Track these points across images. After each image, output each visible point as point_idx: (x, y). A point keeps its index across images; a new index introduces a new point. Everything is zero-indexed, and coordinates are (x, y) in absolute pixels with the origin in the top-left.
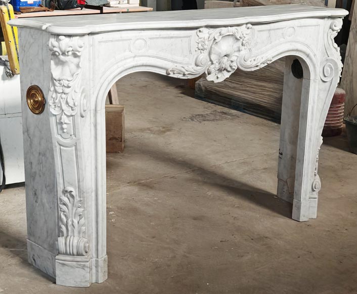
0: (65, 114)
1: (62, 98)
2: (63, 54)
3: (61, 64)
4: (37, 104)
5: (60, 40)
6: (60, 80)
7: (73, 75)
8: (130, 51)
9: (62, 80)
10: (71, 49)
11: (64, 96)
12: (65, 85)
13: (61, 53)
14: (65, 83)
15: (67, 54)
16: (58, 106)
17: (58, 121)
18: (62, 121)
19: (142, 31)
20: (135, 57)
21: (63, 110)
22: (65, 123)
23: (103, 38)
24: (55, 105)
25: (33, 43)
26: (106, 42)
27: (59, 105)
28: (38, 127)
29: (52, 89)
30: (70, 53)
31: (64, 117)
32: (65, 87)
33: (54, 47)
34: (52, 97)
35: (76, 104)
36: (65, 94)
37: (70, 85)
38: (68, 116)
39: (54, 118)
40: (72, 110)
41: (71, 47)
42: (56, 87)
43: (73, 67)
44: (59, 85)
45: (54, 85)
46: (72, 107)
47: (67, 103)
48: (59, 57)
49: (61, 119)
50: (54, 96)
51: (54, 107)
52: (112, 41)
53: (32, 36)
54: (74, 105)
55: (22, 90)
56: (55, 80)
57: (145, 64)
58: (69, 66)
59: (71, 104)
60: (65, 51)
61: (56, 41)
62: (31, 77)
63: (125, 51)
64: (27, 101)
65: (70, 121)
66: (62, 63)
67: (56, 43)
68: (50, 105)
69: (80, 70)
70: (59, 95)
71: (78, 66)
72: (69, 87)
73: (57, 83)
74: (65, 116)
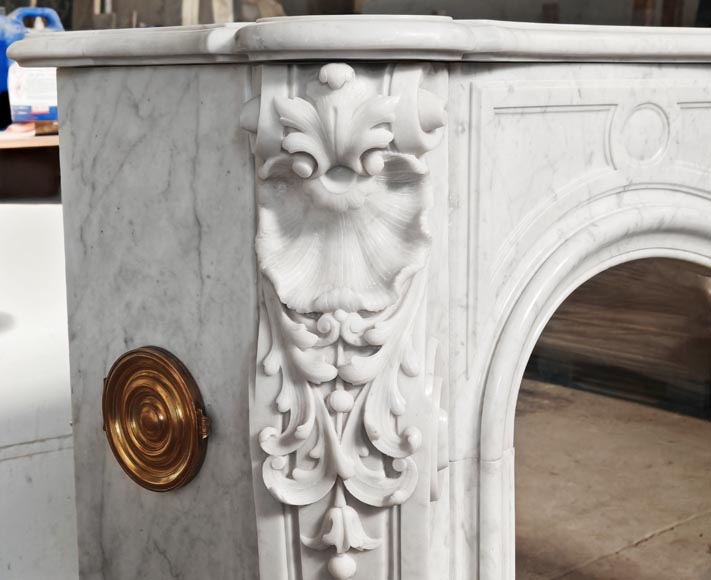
0: (351, 500)
1: (333, 412)
2: (341, 167)
3: (315, 228)
4: (161, 439)
5: (329, 86)
6: (316, 315)
7: (388, 283)
8: (610, 161)
9: (333, 311)
10: (384, 136)
11: (343, 398)
12: (352, 338)
13: (324, 163)
14: (352, 327)
15: (358, 166)
16: (309, 458)
17: (305, 539)
18: (335, 537)
19: (655, 70)
20: (625, 189)
21: (339, 480)
22: (353, 550)
23: (511, 90)
24: (293, 456)
25: (142, 139)
26: (523, 110)
27: (318, 452)
28: (163, 553)
29: (275, 362)
30: (377, 161)
31: (344, 516)
32: (347, 346)
33: (288, 128)
34: (275, 407)
35: (415, 439)
36: (348, 385)
37: (376, 337)
38: (365, 510)
39: (283, 523)
40: (391, 472)
41: (388, 125)
42: (298, 353)
43: (383, 238)
44: (314, 339)
45: (286, 341)
46: (388, 460)
47: (363, 436)
48: (314, 185)
49: (324, 524)
50: (288, 399)
51: (284, 461)
52: (544, 109)
53: (136, 107)
54: (405, 444)
55: (78, 373)
56: (290, 312)
57: (668, 222)
58: (360, 234)
59: (386, 443)
60: (350, 152)
61: (303, 95)
62: (128, 306)
63: (589, 161)
64: (107, 427)
65: (374, 534)
66: (328, 220)
67: (299, 109)
68: (264, 456)
69: (422, 253)
70: (315, 396)
71: (411, 232)
72: (369, 348)
73: (302, 330)
74: (351, 513)
